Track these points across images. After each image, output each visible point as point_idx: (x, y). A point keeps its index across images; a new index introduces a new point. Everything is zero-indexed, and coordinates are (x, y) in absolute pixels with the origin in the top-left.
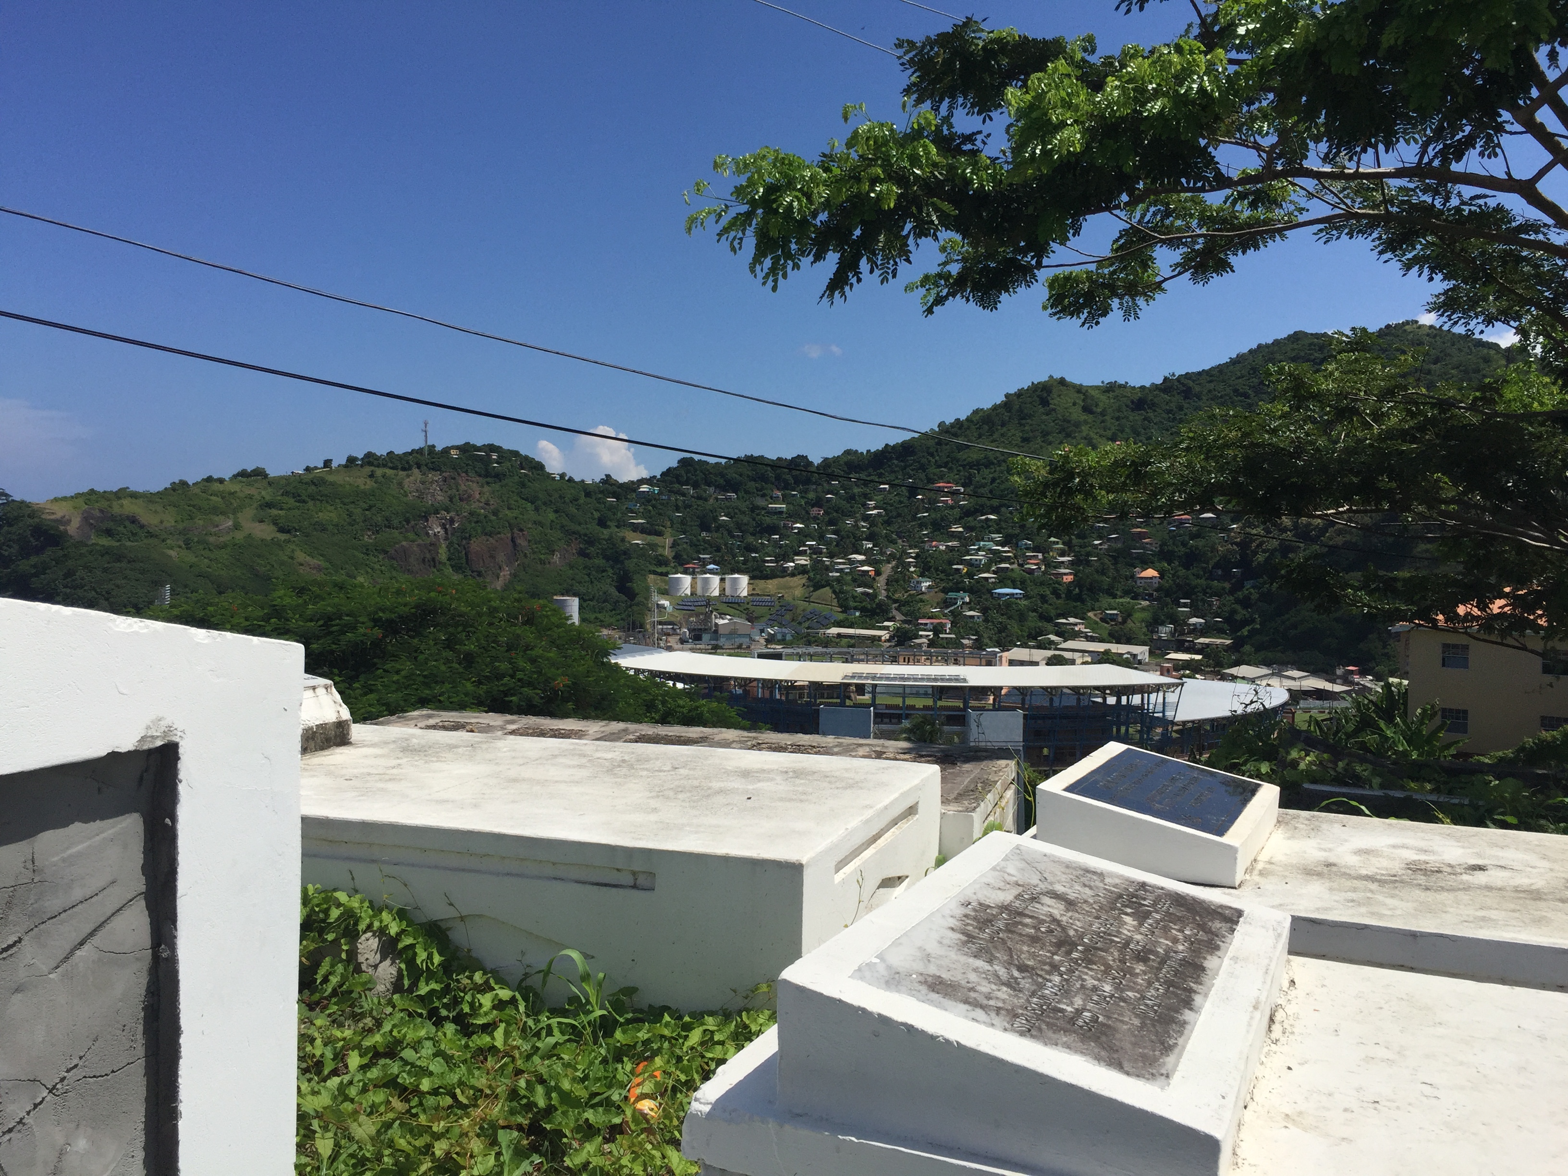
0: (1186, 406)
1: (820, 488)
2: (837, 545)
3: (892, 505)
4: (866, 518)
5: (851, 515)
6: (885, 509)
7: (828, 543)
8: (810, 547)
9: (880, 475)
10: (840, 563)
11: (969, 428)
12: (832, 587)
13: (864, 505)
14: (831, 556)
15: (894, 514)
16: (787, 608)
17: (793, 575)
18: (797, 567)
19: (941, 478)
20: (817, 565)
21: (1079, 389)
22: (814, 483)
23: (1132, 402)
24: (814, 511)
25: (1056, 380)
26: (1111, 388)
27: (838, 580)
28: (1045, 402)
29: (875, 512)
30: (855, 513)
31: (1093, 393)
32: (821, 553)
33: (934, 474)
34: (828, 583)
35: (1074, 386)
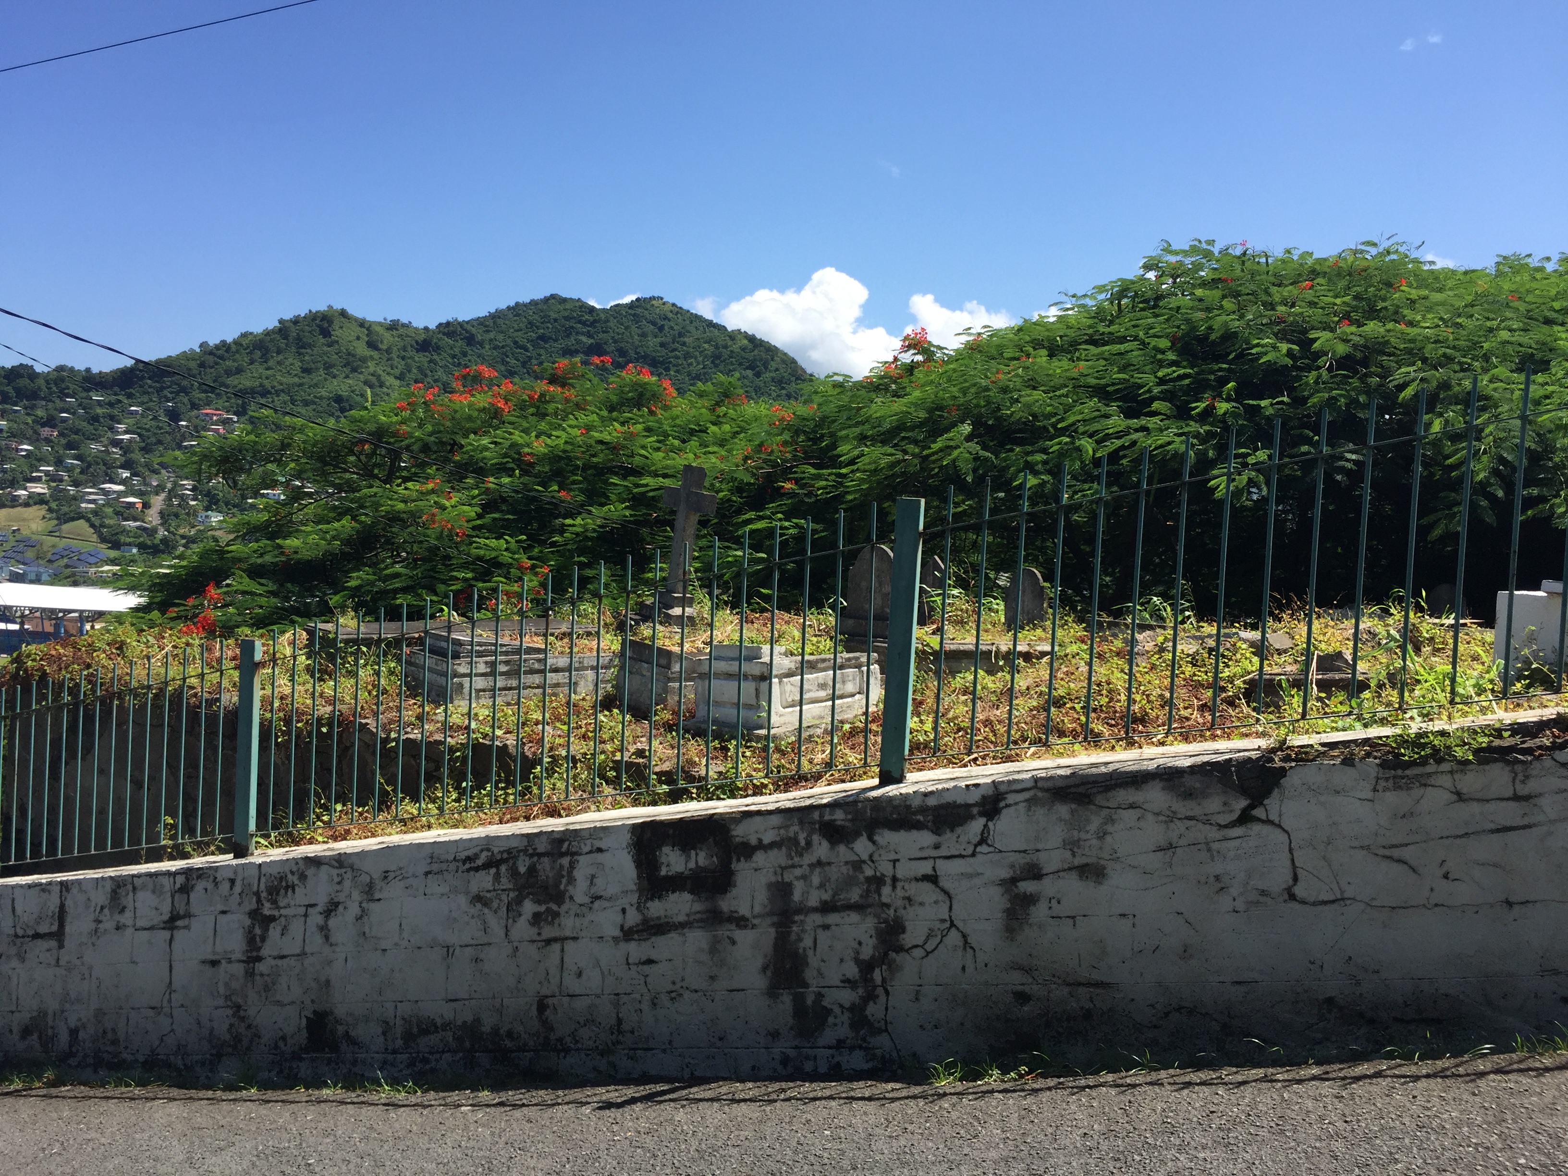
0: (470, 352)
1: (50, 405)
2: (81, 473)
3: (148, 430)
4: (117, 443)
5: (96, 439)
6: (139, 435)
7: (70, 470)
8: (47, 473)
9: (130, 396)
10: (90, 493)
11: (237, 352)
12: (88, 520)
13: (111, 428)
14: (76, 484)
15: (153, 440)
16: (28, 543)
17: (27, 505)
18: (31, 496)
19: (208, 404)
20: (58, 495)
21: (362, 324)
22: (43, 399)
23: (417, 342)
24: (45, 432)
25: (336, 311)
26: (394, 326)
27: (95, 513)
28: (326, 333)
29: (127, 436)
30: (100, 436)
31: (378, 329)
32: (61, 481)
33: (200, 399)
34: (80, 516)
35: (356, 320)
